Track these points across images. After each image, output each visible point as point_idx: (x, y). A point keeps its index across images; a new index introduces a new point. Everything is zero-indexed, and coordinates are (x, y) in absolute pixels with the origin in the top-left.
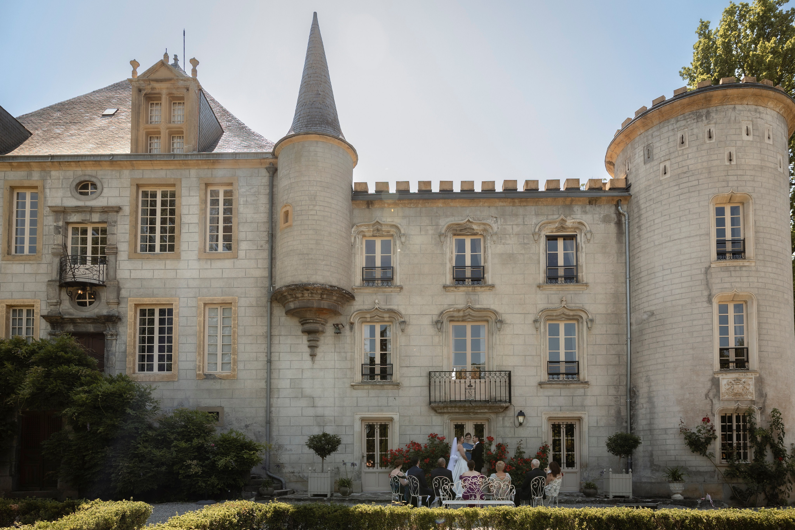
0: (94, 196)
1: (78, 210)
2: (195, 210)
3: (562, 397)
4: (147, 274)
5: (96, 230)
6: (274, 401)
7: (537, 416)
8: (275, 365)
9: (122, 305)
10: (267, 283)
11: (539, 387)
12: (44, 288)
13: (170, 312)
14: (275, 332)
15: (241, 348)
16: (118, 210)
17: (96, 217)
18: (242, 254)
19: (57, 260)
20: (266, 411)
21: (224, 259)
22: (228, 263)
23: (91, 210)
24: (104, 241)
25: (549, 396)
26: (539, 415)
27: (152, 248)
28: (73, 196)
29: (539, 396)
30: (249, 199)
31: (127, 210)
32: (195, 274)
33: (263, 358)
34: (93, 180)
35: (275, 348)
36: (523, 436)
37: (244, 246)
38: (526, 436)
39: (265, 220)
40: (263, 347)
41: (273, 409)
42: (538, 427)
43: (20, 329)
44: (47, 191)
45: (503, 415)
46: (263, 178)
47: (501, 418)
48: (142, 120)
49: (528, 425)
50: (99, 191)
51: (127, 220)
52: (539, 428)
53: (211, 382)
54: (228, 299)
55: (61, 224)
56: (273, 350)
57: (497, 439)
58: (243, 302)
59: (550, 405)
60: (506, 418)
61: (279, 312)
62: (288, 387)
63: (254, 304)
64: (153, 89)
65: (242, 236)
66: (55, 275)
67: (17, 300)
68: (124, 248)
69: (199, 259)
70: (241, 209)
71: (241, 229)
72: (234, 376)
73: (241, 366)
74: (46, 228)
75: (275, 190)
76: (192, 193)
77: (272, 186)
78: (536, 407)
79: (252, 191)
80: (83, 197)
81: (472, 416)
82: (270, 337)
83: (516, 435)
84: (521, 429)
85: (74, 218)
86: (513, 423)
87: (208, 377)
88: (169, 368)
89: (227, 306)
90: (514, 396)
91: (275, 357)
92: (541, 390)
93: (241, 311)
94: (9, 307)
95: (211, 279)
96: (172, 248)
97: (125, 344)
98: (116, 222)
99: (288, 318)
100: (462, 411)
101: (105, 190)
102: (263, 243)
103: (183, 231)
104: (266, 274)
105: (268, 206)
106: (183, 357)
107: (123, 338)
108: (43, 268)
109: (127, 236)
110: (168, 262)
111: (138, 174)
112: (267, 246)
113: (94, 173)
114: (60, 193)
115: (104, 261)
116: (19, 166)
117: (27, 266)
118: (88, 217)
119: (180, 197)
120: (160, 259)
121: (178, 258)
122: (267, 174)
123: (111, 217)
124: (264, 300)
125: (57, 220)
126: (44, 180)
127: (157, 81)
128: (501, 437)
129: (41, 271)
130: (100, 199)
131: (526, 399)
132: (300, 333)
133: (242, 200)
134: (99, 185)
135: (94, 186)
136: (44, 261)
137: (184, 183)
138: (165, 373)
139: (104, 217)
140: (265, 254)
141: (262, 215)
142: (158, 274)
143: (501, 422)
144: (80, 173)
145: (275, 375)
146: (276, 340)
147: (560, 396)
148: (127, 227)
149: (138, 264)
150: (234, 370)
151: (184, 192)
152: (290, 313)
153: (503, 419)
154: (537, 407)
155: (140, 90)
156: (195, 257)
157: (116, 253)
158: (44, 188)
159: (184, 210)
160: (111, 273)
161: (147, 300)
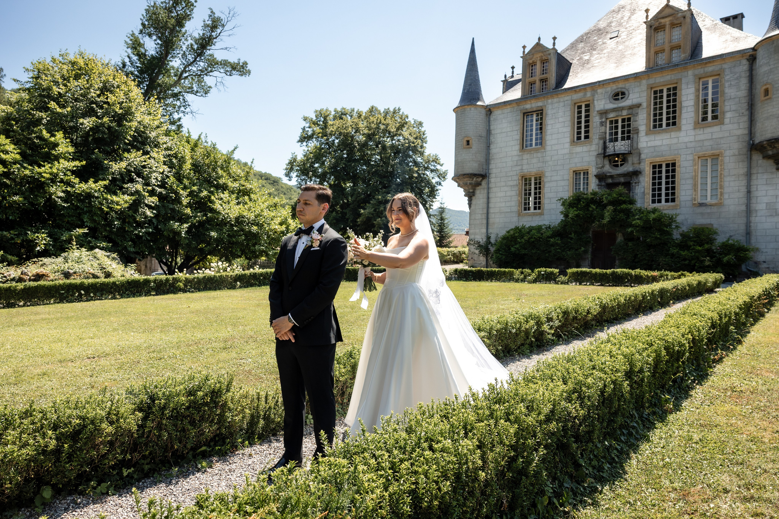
0: (623, 100)
1: (614, 110)
2: (692, 97)
4: (658, 143)
5: (623, 121)
6: (753, 219)
8: (754, 194)
9: (642, 164)
10: (747, 138)
12: (594, 159)
13: (674, 165)
14: (754, 171)
15: (726, 184)
16: (639, 106)
17: (625, 113)
18: (727, 121)
19: (601, 142)
20: (747, 226)
21: (713, 126)
22: (716, 129)
23: (622, 108)
24: (629, 125)
27: (661, 126)
28: (611, 102)
30: (732, 83)
31: (645, 105)
32: (692, 139)
33: (744, 189)
34: (623, 90)
35: (754, 182)
37: (728, 115)
39: (746, 95)
40: (744, 183)
41: (752, 224)
43: (580, 183)
44: (596, 102)
46: (744, 65)
48: (652, 45)
50: (626, 96)
51: (645, 111)
53: (704, 208)
54: (716, 152)
55: (604, 120)
56: (752, 183)
58: (728, 153)
61: (757, 157)
62: (764, 208)
63: (737, 153)
64: (660, 23)
65: (727, 108)
66: (601, 151)
67: (579, 167)
68: (642, 129)
69: (695, 129)
70: (727, 90)
71: (726, 103)
72: (721, 203)
73: (726, 196)
74: (595, 124)
75: (754, 72)
76: (689, 86)
77: (751, 70)
79: (735, 76)
80: (617, 102)
82: (749, 175)
85: (612, 115)
87: (701, 205)
88: (673, 200)
89: (716, 158)
91: (753, 189)
93: (727, 159)
94: (574, 171)
95: (703, 140)
96: (674, 124)
97: (644, 187)
98: (637, 113)
99: (765, 161)
101: (631, 95)
102: (743, 111)
103: (683, 112)
104: (746, 132)
105: (748, 85)
106: (683, 193)
107: (643, 184)
108: (594, 147)
109: (645, 121)
110: (672, 133)
111: (651, 81)
112: (747, 113)
113: (623, 86)
114: (603, 102)
115: (629, 138)
116: (580, 90)
117: (585, 147)
118: (620, 113)
119: (681, 90)
120: (667, 132)
121: (680, 129)
122: (748, 63)
123: (635, 110)
124: (745, 150)
125: (601, 118)
126: (593, 96)
127: (663, 18)
129: (592, 149)
130: (628, 101)
132: (774, 170)
133: (727, 85)
134: (627, 93)
135: (623, 93)
136: (594, 143)
137: (684, 81)
138: (670, 204)
139: (630, 111)
140: (746, 119)
141: (743, 92)
142: (666, 142)
144: (615, 87)
145: (753, 201)
146: (754, 177)
148: (645, 115)
149: (652, 137)
150: (721, 199)
151: (684, 86)
152: (766, 157)
155: (651, 27)
156: (692, 128)
157: (638, 133)
158: (593, 100)
159: (684, 98)
160: (635, 145)
161: (658, 159)
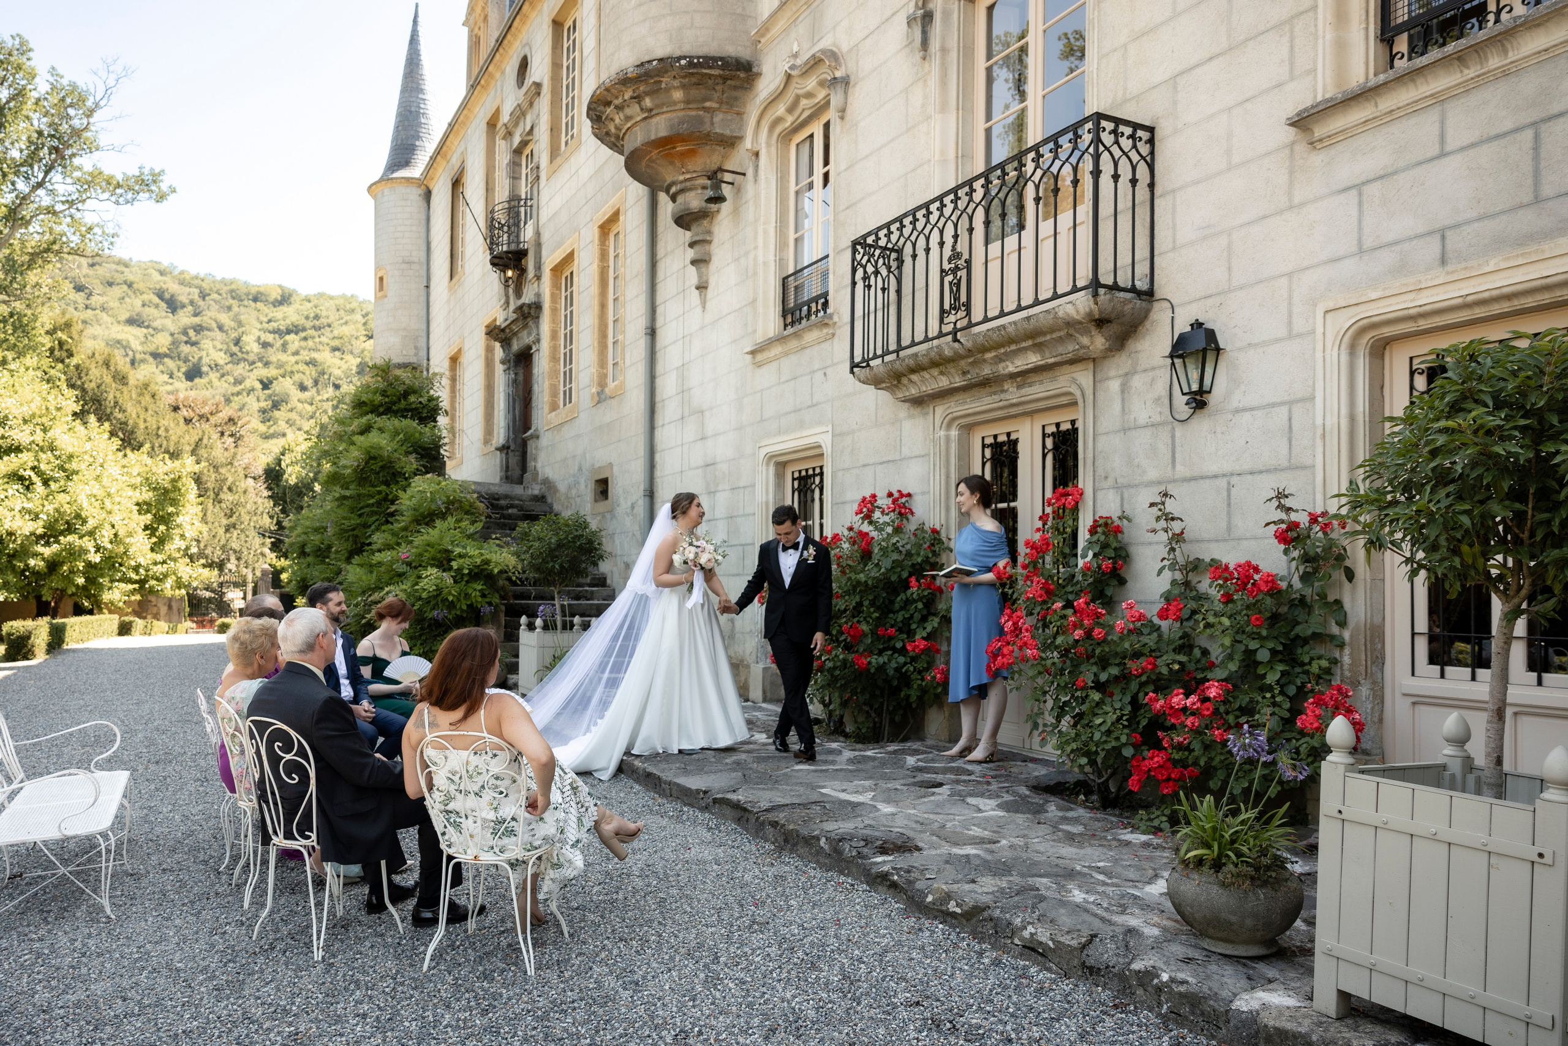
3: (1453, 163)
7: (1291, 336)
11: (1301, 148)
20: (645, 464)
25: (1359, 187)
26: (1299, 325)
29: (1302, 204)
36: (1214, 469)
38: (1227, 467)
42: (1290, 403)
45: (1119, 364)
47: (1114, 385)
49: (1238, 399)
52: (1297, 410)
57: (1100, 495)
59: (1368, 243)
60: (1137, 382)
78: (1284, 281)
81: (1013, 394)
83: (1179, 467)
84: (1202, 424)
86: (1167, 402)
90: (1174, 248)
92: (1317, 159)
100: (958, 381)
128: (1119, 488)
131: (1229, 247)
143: (1117, 406)
147: (1443, 155)
153: (1124, 389)
154: (1290, 275)
